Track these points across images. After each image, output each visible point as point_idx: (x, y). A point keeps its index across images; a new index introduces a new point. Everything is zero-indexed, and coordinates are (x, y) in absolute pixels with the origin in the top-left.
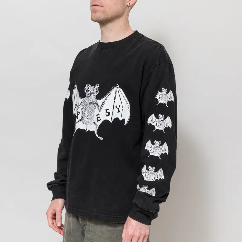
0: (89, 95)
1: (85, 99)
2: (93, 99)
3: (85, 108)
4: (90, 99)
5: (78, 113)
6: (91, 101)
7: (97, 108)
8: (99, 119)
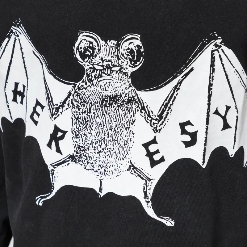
0: (95, 69)
1: (80, 84)
2: (117, 85)
3: (84, 115)
4: (102, 83)
5: (60, 134)
6: (110, 92)
7: (139, 118)
8: (156, 157)
